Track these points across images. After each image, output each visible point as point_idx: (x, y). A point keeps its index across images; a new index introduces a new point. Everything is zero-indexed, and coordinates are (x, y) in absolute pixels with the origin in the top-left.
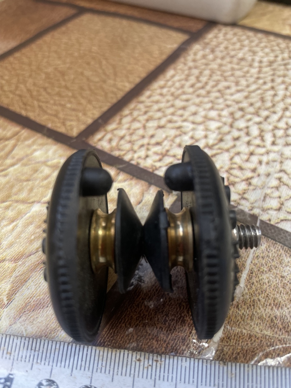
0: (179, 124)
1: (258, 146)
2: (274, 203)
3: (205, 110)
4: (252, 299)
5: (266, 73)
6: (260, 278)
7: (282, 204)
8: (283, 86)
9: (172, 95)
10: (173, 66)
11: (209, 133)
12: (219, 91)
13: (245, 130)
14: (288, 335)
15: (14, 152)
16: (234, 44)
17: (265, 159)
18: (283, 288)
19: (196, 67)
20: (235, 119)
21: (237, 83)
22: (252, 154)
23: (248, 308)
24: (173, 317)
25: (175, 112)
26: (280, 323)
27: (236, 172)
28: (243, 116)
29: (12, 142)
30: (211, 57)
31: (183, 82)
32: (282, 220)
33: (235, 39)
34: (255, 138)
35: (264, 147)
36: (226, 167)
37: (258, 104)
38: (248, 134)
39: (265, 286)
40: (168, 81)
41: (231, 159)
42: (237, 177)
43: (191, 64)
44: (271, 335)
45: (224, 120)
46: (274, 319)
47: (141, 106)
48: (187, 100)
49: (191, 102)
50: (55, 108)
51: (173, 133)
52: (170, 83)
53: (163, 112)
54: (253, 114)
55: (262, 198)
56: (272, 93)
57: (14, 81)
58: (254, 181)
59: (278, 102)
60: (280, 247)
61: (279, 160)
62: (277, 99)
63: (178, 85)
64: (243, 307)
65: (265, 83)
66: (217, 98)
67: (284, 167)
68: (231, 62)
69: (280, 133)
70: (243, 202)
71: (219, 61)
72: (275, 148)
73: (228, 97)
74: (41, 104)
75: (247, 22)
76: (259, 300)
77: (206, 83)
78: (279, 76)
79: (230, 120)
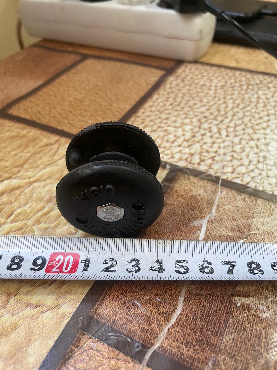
0: (165, 128)
1: (218, 138)
2: (230, 170)
3: (181, 119)
4: (220, 218)
5: (220, 93)
6: (224, 208)
7: (234, 169)
8: (231, 101)
9: (159, 111)
10: (156, 92)
11: (185, 133)
12: (190, 107)
13: (209, 130)
14: (242, 234)
15: (59, 152)
16: (197, 75)
17: (222, 145)
18: (238, 211)
19: (172, 92)
20: (201, 123)
21: (201, 101)
22: (214, 143)
23: (218, 222)
24: (175, 230)
25: (162, 121)
26: (237, 229)
27: (205, 154)
28: (206, 121)
29: (56, 146)
30: (182, 85)
31: (165, 102)
32: (234, 178)
33: (197, 72)
34: (215, 133)
35: (221, 138)
36: (198, 152)
37: (216, 113)
38: (210, 131)
39: (227, 212)
40: (154, 102)
41: (201, 147)
42: (205, 156)
43: (169, 90)
44: (232, 235)
45: (194, 124)
46: (233, 226)
47: (139, 119)
48: (169, 114)
49: (171, 115)
50: (80, 123)
51: (162, 134)
52: (156, 104)
53: (154, 122)
54: (213, 119)
55: (222, 167)
56: (224, 105)
57: (47, 108)
58: (217, 158)
59: (229, 111)
60: (234, 192)
61: (231, 146)
62: (228, 109)
63: (161, 104)
64: (215, 222)
65: (219, 100)
66: (189, 111)
67: (235, 149)
68: (196, 88)
69: (231, 130)
70: (210, 170)
71: (187, 87)
72: (228, 139)
73: (196, 110)
74: (69, 121)
75: (204, 59)
76: (224, 218)
77: (180, 102)
78: (229, 95)
79: (198, 124)
